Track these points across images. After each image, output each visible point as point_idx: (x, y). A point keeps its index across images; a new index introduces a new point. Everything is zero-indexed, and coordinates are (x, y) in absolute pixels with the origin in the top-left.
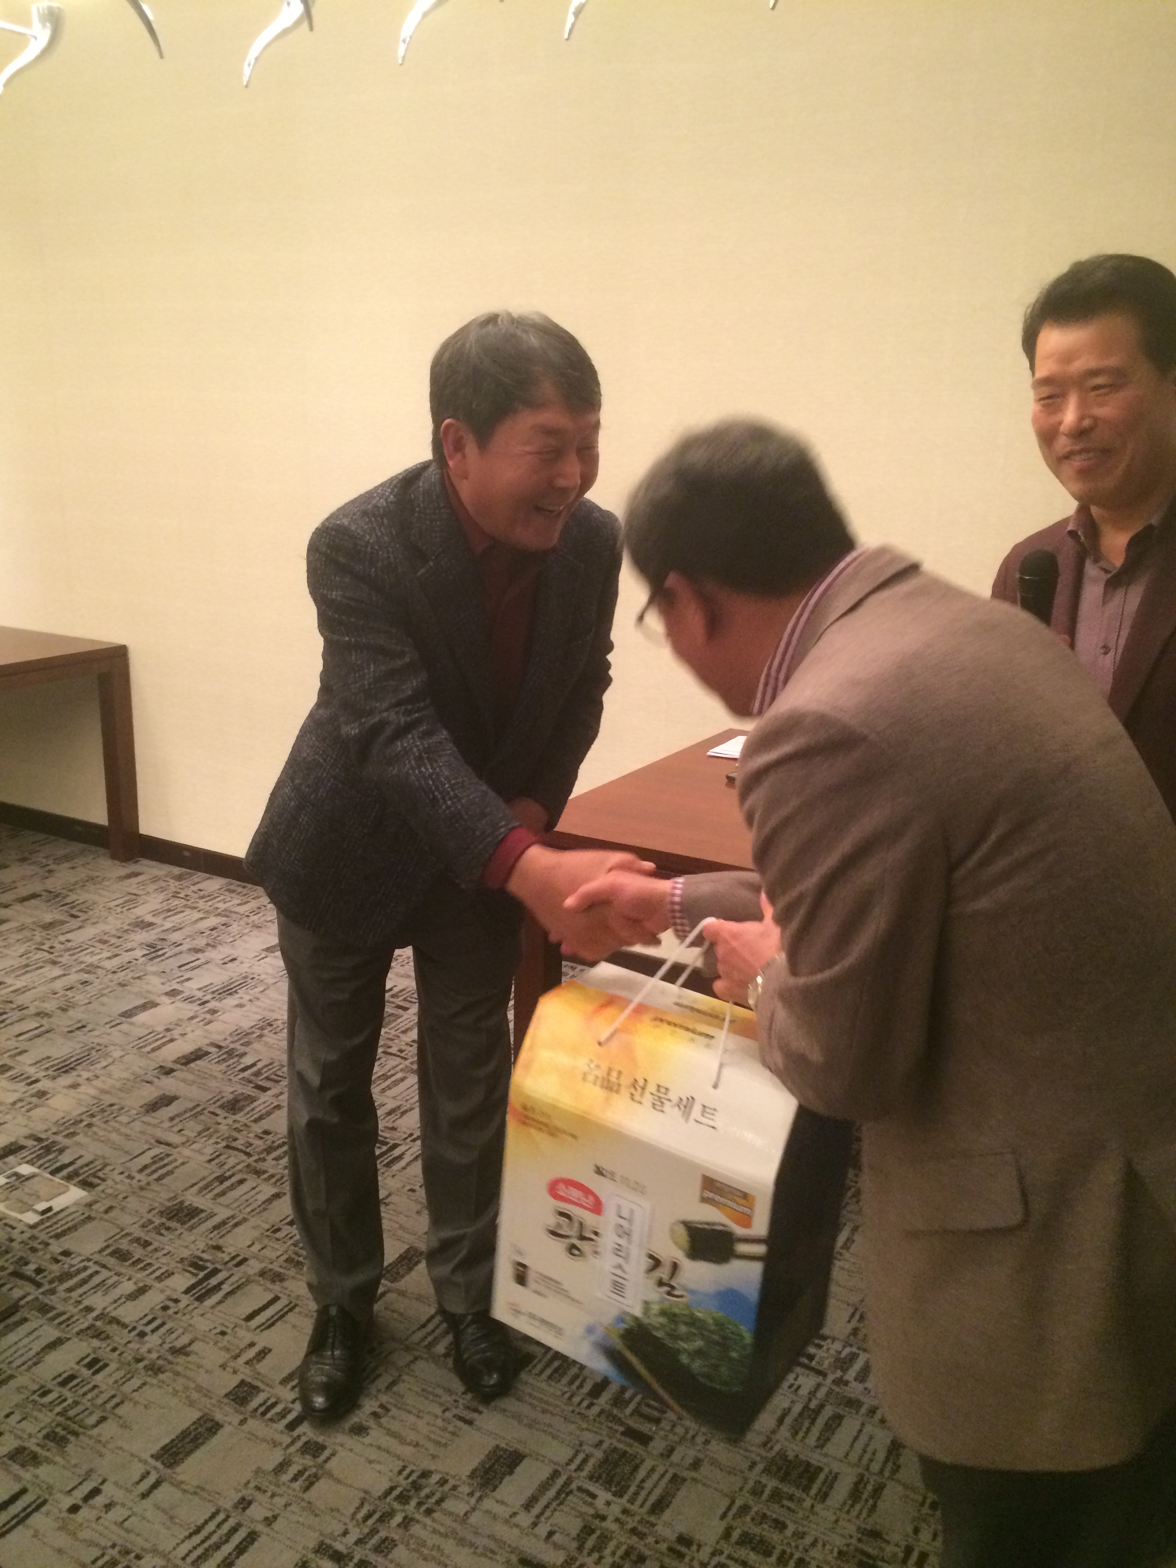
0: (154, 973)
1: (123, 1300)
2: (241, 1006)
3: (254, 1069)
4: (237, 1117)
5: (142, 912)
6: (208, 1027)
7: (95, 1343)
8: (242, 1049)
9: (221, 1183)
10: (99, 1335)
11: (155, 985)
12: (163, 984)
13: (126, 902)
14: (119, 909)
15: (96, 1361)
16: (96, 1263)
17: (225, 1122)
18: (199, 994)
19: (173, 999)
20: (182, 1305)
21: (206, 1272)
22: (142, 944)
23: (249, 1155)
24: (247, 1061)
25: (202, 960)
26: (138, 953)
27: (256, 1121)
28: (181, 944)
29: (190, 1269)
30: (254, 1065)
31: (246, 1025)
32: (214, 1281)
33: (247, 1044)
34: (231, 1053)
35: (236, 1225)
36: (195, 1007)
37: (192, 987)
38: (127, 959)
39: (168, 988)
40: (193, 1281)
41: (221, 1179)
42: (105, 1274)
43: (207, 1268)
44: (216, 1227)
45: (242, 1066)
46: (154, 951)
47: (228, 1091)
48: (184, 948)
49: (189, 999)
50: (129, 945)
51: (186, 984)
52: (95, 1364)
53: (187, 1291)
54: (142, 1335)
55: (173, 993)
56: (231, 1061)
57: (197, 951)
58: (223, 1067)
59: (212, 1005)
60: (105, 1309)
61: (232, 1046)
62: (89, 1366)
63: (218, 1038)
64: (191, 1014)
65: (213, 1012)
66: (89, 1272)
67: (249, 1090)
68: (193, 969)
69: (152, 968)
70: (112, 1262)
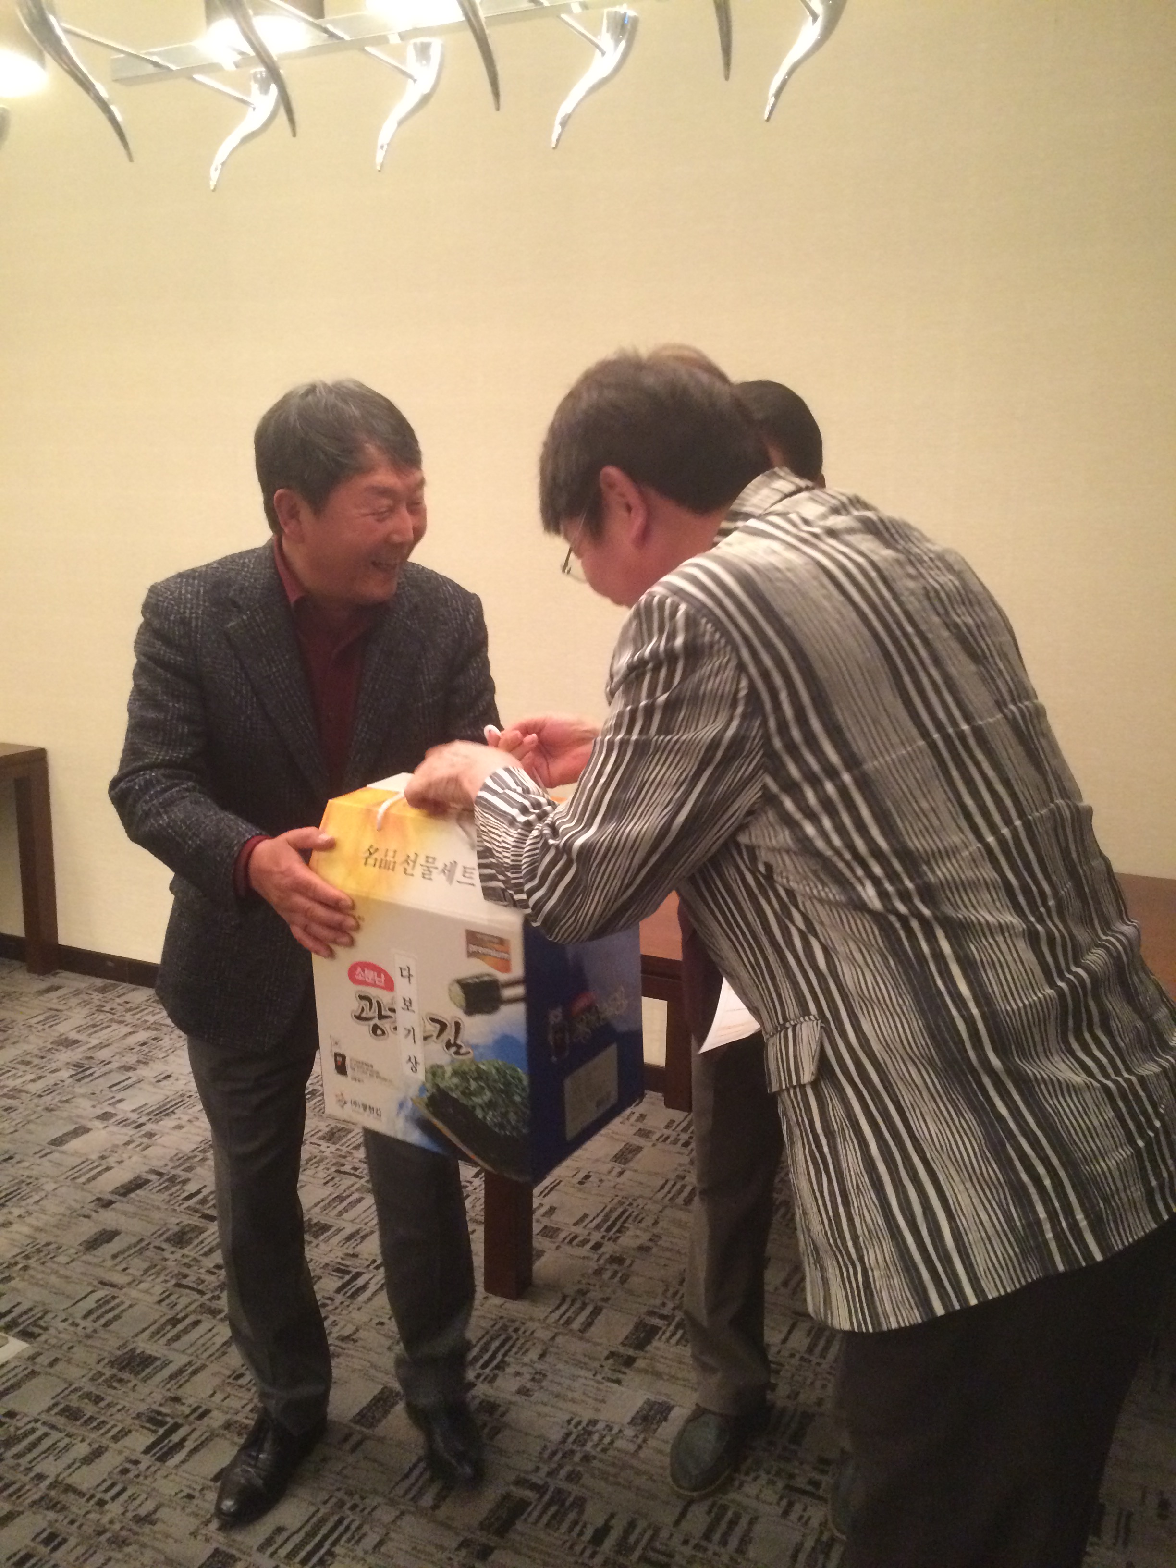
0: (83, 1096)
1: (77, 1465)
2: (180, 1127)
3: (200, 1196)
4: (185, 1251)
5: (65, 1028)
6: (146, 1152)
7: (51, 1515)
8: (185, 1175)
9: (174, 1326)
10: (53, 1506)
11: (85, 1108)
12: (94, 1106)
13: (47, 1019)
14: (40, 1027)
15: (52, 1537)
16: (44, 1423)
17: (173, 1257)
18: (134, 1116)
19: (105, 1123)
20: (142, 1467)
21: (166, 1427)
22: (68, 1063)
23: (202, 1293)
24: (191, 1188)
25: (134, 1079)
26: (65, 1074)
27: (206, 1254)
28: (109, 1063)
29: (148, 1425)
30: (199, 1192)
31: (187, 1148)
32: (176, 1438)
33: (189, 1169)
34: (173, 1180)
35: (195, 1373)
36: (130, 1131)
37: (125, 1108)
38: (52, 1082)
39: (99, 1111)
40: (152, 1438)
41: (174, 1321)
42: (55, 1435)
43: (166, 1423)
44: (172, 1377)
45: (186, 1194)
46: (81, 1071)
47: (175, 1222)
48: (115, 1065)
49: (124, 1122)
50: (54, 1066)
51: (119, 1106)
52: (53, 1540)
53: (147, 1451)
54: (101, 1503)
55: (105, 1117)
56: (174, 1190)
57: (128, 1068)
58: (165, 1196)
59: (149, 1127)
60: (58, 1475)
61: (173, 1172)
62: (47, 1542)
63: (157, 1164)
64: (127, 1138)
65: (150, 1135)
66: (38, 1434)
67: (195, 1221)
68: (125, 1089)
69: (80, 1089)
70: (61, 1421)
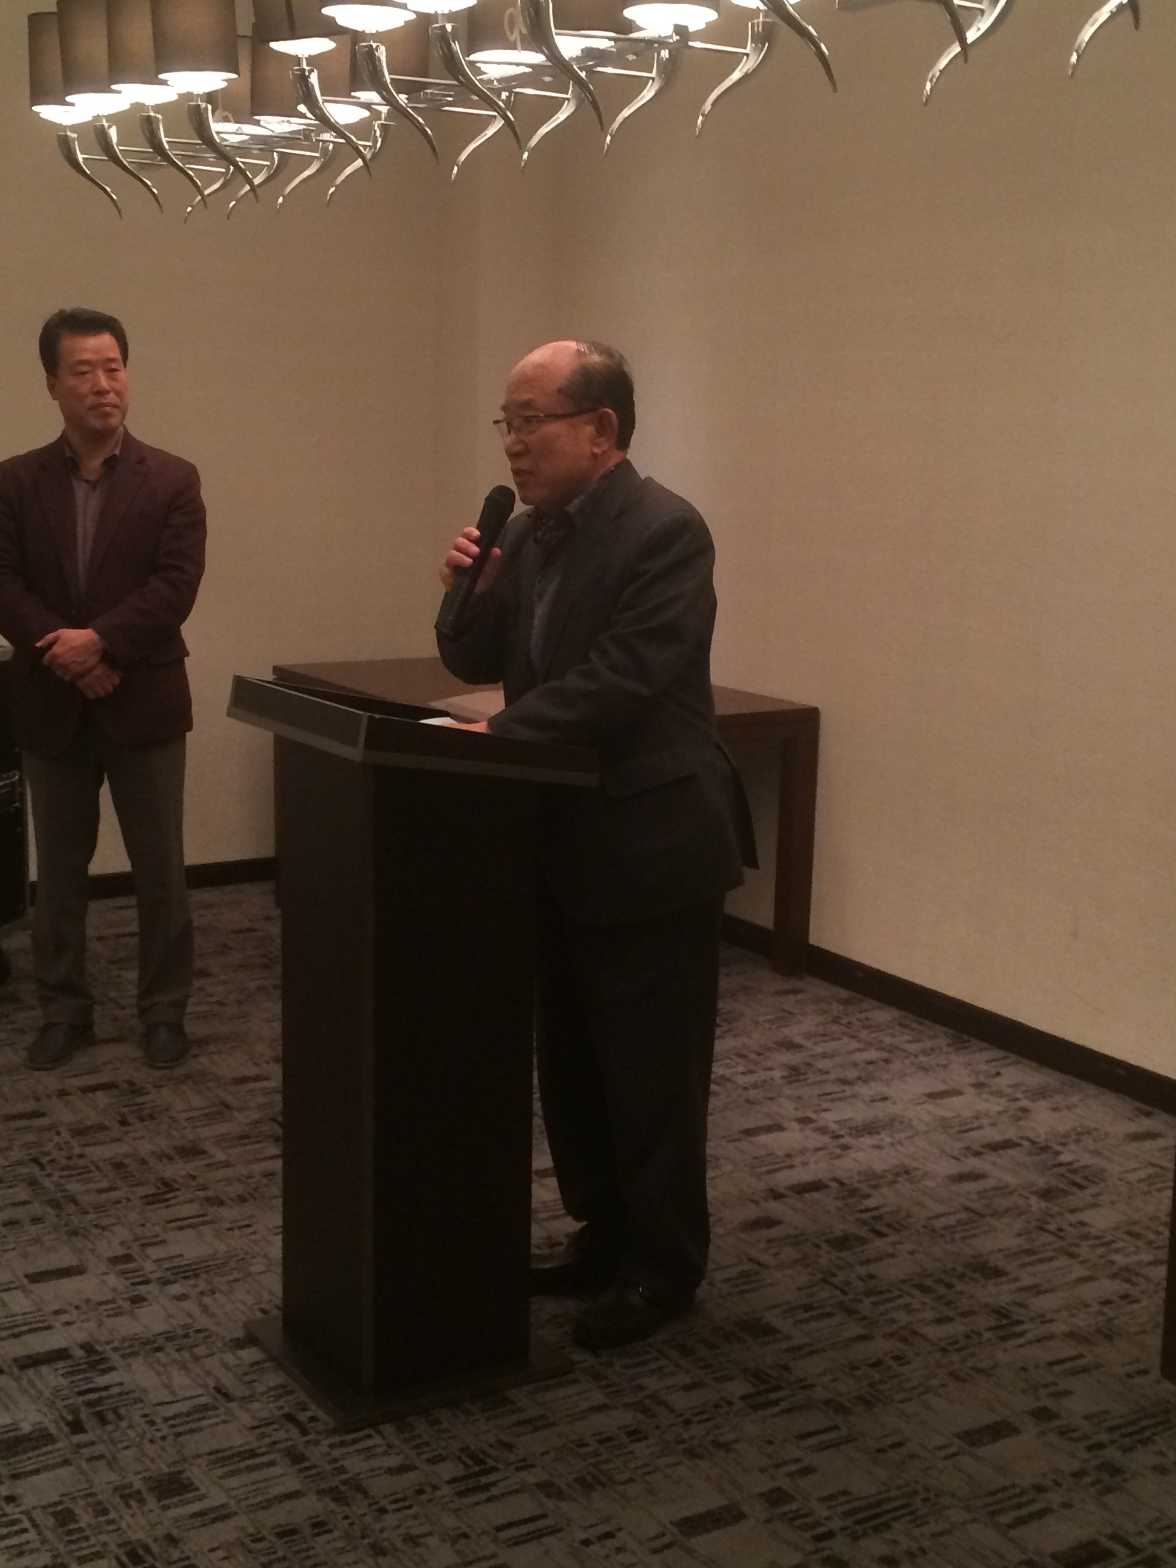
0: (789, 1097)
2: (879, 1147)
3: (876, 1213)
4: (842, 1255)
5: (793, 1032)
6: (835, 1162)
7: (640, 1417)
8: (868, 1191)
9: (806, 1311)
10: (646, 1411)
11: (787, 1108)
12: (796, 1109)
13: (778, 1019)
14: (767, 1025)
15: (636, 1432)
17: (827, 1257)
18: (834, 1127)
19: (802, 1126)
22: (784, 1065)
23: (844, 1292)
24: (870, 1203)
25: (848, 1093)
26: (777, 1074)
27: (862, 1263)
28: (828, 1073)
29: (752, 1379)
30: (876, 1208)
31: (879, 1167)
32: (773, 1396)
33: (876, 1187)
34: (853, 1192)
35: (812, 1353)
36: (826, 1139)
37: (829, 1118)
38: (763, 1078)
39: (800, 1114)
40: (752, 1390)
41: (807, 1308)
44: (787, 1350)
45: (863, 1207)
46: (795, 1074)
47: (839, 1228)
48: (833, 1076)
49: (823, 1130)
50: (769, 1064)
51: (823, 1114)
52: (636, 1435)
53: (743, 1398)
54: (687, 1422)
55: (804, 1121)
56: (851, 1201)
57: (845, 1082)
58: (840, 1204)
59: (846, 1140)
61: (856, 1185)
62: (630, 1434)
63: (840, 1174)
64: (819, 1145)
65: (845, 1147)
67: (864, 1232)
68: (833, 1100)
69: (787, 1091)
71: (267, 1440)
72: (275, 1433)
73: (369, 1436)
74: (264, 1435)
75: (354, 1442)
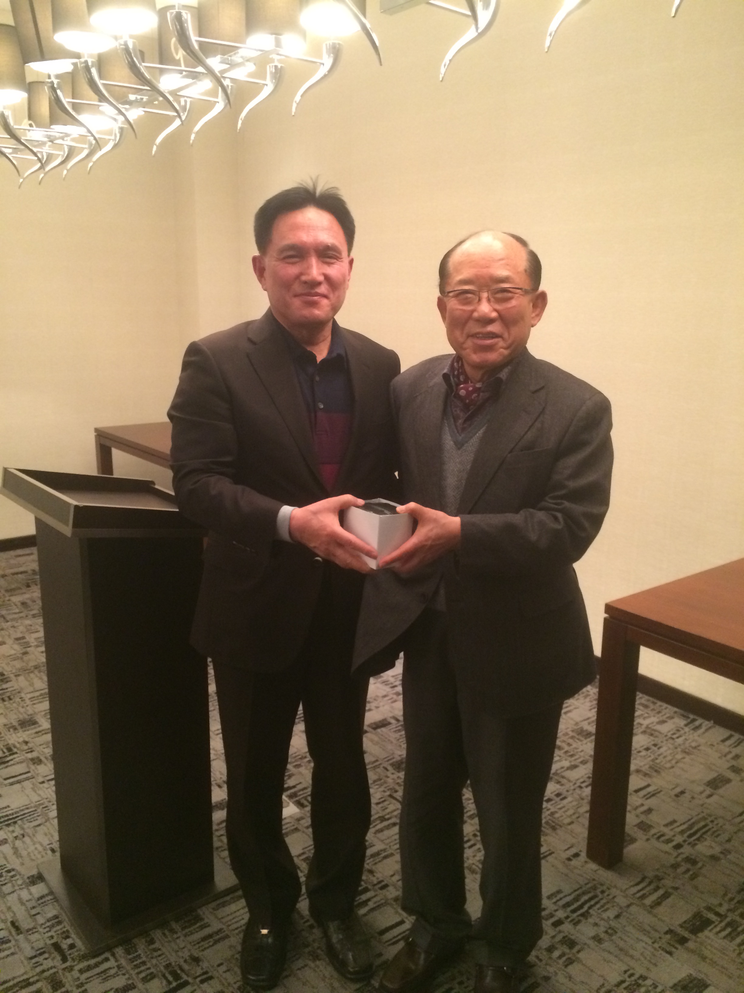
71: (38, 969)
72: (45, 961)
73: (107, 959)
74: (38, 964)
75: (97, 965)
